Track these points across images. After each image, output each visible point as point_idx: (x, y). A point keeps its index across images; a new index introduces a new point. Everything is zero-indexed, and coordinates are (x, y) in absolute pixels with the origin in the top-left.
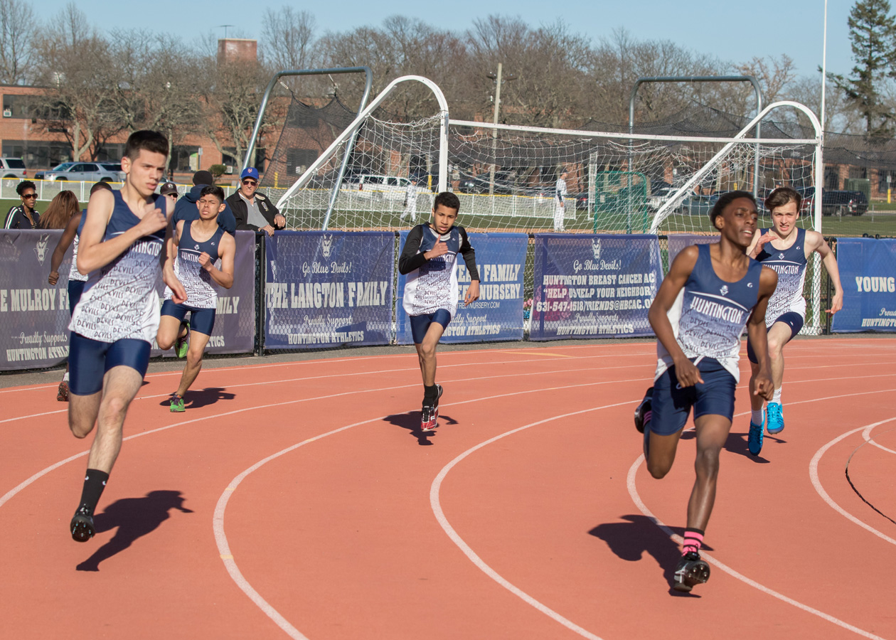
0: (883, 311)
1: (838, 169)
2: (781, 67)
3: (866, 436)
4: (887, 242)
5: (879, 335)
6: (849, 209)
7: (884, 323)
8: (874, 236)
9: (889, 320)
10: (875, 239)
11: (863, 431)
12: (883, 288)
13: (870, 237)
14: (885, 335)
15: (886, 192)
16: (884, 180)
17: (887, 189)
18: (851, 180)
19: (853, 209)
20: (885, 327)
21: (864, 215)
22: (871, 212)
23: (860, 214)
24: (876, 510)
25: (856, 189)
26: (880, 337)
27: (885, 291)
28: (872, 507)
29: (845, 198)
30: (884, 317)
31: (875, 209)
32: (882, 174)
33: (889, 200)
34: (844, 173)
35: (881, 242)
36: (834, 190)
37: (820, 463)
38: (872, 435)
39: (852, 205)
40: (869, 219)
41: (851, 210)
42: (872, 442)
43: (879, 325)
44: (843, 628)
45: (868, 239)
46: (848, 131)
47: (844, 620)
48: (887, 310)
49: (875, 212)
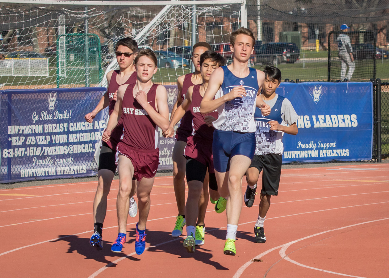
0: (300, 144)
1: (273, 24)
3: (282, 253)
4: (305, 86)
5: (301, 165)
6: (283, 58)
7: (303, 154)
8: (295, 81)
9: (306, 151)
10: (294, 83)
11: (280, 249)
12: (301, 125)
14: (307, 165)
15: (315, 42)
16: (313, 32)
17: (315, 39)
18: (284, 33)
19: (287, 58)
20: (305, 159)
21: (295, 63)
22: (302, 60)
23: (292, 62)
25: (289, 40)
26: (302, 167)
27: (303, 127)
29: (279, 49)
30: (302, 149)
31: (306, 57)
32: (311, 27)
33: (318, 48)
34: (278, 27)
35: (300, 86)
36: (270, 43)
38: (288, 253)
39: (286, 55)
40: (301, 66)
41: (285, 59)
42: (287, 259)
43: (300, 157)
45: (289, 83)
48: (303, 143)
49: (306, 59)
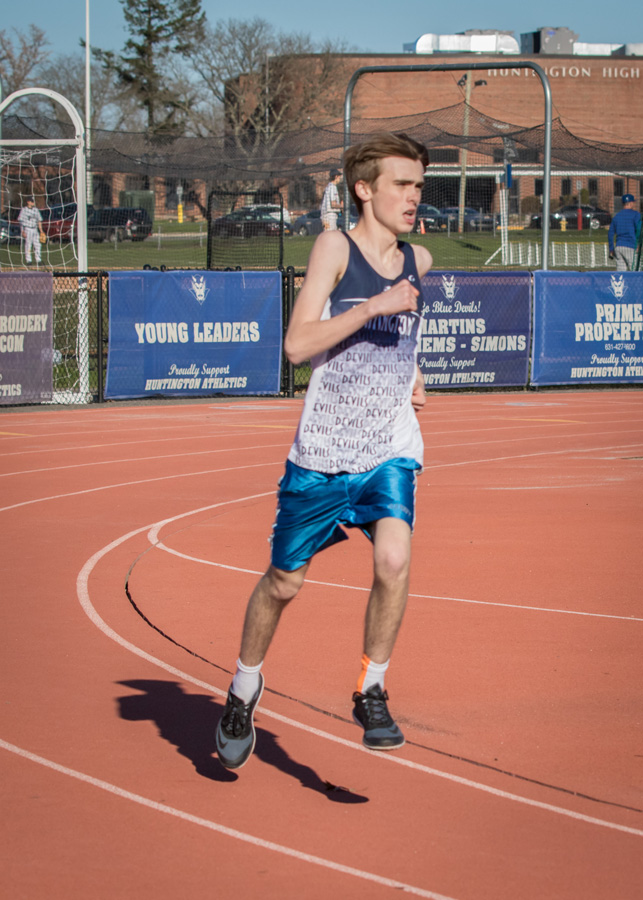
0: (174, 368)
1: (111, 179)
2: (29, 42)
3: (153, 537)
4: (176, 276)
5: (169, 401)
6: (126, 232)
7: (175, 384)
8: (159, 267)
9: (181, 380)
10: (159, 272)
11: (148, 531)
12: (173, 338)
13: (153, 269)
14: (178, 401)
15: (176, 209)
16: (174, 191)
17: (177, 203)
18: (128, 193)
19: (132, 232)
20: (176, 391)
21: (147, 240)
22: (157, 235)
23: (141, 239)
24: (166, 636)
25: (136, 205)
26: (170, 404)
27: (176, 341)
28: (162, 633)
29: (120, 217)
30: (175, 376)
31: (162, 232)
32: (170, 184)
33: (181, 218)
34: (119, 183)
35: (168, 276)
36: (107, 208)
37: (92, 577)
38: (161, 536)
39: (131, 227)
40: (154, 245)
41: (129, 233)
42: (161, 546)
43: (168, 388)
44: (123, 798)
45: (150, 271)
46: (124, 127)
47: (125, 788)
48: (179, 367)
49: (163, 235)
